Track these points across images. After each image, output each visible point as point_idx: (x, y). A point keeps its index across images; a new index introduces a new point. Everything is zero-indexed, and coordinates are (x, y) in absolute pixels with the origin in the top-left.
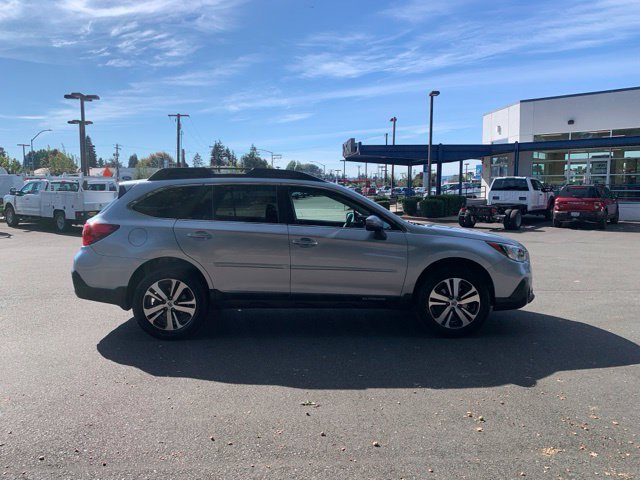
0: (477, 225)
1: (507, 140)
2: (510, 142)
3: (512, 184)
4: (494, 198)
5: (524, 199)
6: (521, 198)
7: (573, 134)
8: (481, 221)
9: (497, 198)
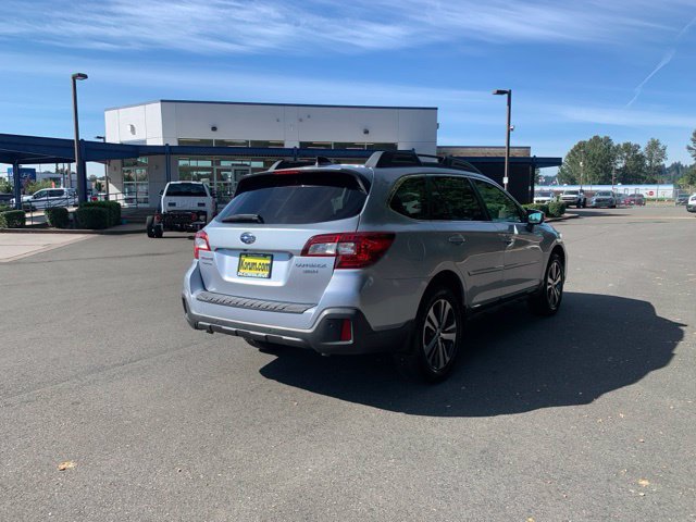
0: (165, 234)
1: (145, 141)
2: (149, 143)
3: (184, 189)
4: (170, 204)
5: (203, 205)
6: (200, 205)
7: (216, 141)
8: (171, 230)
9: (174, 204)
